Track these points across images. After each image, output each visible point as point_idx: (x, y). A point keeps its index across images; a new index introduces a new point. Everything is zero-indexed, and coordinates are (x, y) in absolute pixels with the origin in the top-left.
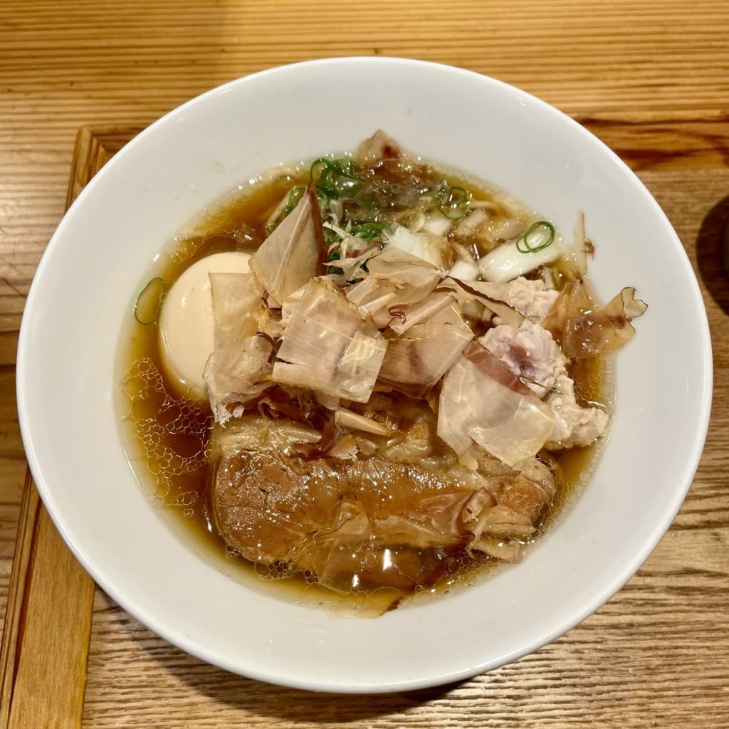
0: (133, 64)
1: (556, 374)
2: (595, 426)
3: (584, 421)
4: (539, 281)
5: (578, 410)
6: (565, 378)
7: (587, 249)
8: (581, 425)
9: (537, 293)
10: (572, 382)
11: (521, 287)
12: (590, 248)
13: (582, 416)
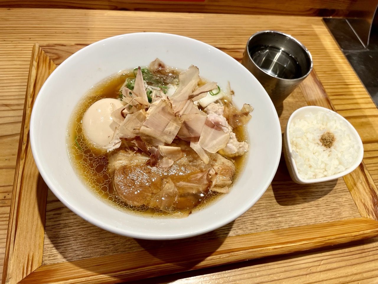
0: (54, 33)
1: (229, 132)
2: (244, 148)
3: (241, 146)
4: (218, 104)
5: (239, 143)
6: (232, 133)
7: (232, 93)
8: (240, 148)
9: (219, 107)
10: (235, 134)
11: (213, 106)
12: (233, 93)
13: (239, 145)
